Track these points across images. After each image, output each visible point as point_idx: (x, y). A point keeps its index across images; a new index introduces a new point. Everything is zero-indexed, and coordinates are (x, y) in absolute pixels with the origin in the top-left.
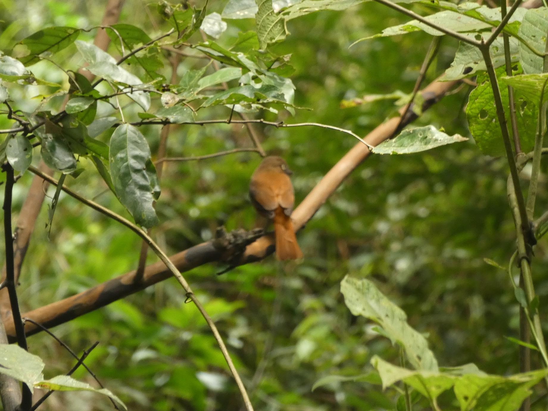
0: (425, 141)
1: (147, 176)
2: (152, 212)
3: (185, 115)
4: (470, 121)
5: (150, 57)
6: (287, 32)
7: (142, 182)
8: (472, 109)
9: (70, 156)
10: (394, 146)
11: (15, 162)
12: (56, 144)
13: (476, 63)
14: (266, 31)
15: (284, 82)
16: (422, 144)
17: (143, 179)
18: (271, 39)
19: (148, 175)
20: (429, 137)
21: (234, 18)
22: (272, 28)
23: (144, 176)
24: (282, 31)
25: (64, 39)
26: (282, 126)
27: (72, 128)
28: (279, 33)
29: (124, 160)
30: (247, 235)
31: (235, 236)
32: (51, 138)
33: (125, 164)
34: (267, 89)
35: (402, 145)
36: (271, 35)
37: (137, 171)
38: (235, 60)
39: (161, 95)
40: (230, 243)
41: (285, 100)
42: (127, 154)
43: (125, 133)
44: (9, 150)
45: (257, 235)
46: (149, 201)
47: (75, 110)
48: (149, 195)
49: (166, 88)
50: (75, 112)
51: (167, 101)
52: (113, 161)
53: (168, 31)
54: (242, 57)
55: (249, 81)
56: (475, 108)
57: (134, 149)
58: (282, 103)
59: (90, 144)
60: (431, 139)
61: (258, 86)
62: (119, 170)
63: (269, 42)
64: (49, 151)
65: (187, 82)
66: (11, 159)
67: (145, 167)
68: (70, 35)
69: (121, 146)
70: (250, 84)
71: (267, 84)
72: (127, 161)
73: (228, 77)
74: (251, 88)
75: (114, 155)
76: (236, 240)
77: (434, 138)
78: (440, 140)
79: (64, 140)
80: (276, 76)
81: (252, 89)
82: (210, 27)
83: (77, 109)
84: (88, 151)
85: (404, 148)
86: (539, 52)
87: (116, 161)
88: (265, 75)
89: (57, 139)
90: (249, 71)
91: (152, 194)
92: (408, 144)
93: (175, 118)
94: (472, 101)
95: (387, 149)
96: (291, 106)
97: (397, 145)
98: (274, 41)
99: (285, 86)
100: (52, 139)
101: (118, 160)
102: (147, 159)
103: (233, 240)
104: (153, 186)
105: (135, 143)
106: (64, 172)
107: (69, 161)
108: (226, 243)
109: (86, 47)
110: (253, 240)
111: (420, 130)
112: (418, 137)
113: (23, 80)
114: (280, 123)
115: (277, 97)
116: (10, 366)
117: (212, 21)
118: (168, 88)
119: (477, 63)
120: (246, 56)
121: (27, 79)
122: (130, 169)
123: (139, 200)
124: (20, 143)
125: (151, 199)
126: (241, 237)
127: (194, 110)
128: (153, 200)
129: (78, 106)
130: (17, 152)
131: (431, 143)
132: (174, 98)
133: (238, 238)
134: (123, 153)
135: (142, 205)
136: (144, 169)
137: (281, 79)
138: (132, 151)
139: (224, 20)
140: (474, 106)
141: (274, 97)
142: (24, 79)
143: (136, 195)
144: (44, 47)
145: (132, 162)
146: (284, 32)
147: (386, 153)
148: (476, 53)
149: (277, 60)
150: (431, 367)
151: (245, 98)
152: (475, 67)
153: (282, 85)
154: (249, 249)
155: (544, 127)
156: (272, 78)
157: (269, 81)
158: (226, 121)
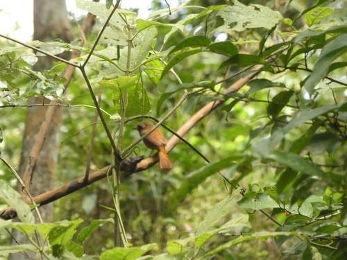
4: (115, 103)
8: (115, 97)
21: (42, 56)
30: (137, 159)
31: (131, 159)
41: (56, 94)
56: (117, 97)
82: (30, 60)
86: (123, 70)
88: (50, 82)
90: (41, 81)
94: (115, 93)
103: (130, 160)
108: (127, 162)
110: (139, 161)
114: (67, 105)
117: (30, 57)
126: (134, 159)
140: (116, 95)
148: (109, 70)
149: (56, 75)
150: (31, 221)
151: (36, 94)
152: (107, 77)
153: (57, 87)
154: (139, 165)
155: (126, 105)
156: (54, 84)
157: (51, 85)
158: (42, 104)
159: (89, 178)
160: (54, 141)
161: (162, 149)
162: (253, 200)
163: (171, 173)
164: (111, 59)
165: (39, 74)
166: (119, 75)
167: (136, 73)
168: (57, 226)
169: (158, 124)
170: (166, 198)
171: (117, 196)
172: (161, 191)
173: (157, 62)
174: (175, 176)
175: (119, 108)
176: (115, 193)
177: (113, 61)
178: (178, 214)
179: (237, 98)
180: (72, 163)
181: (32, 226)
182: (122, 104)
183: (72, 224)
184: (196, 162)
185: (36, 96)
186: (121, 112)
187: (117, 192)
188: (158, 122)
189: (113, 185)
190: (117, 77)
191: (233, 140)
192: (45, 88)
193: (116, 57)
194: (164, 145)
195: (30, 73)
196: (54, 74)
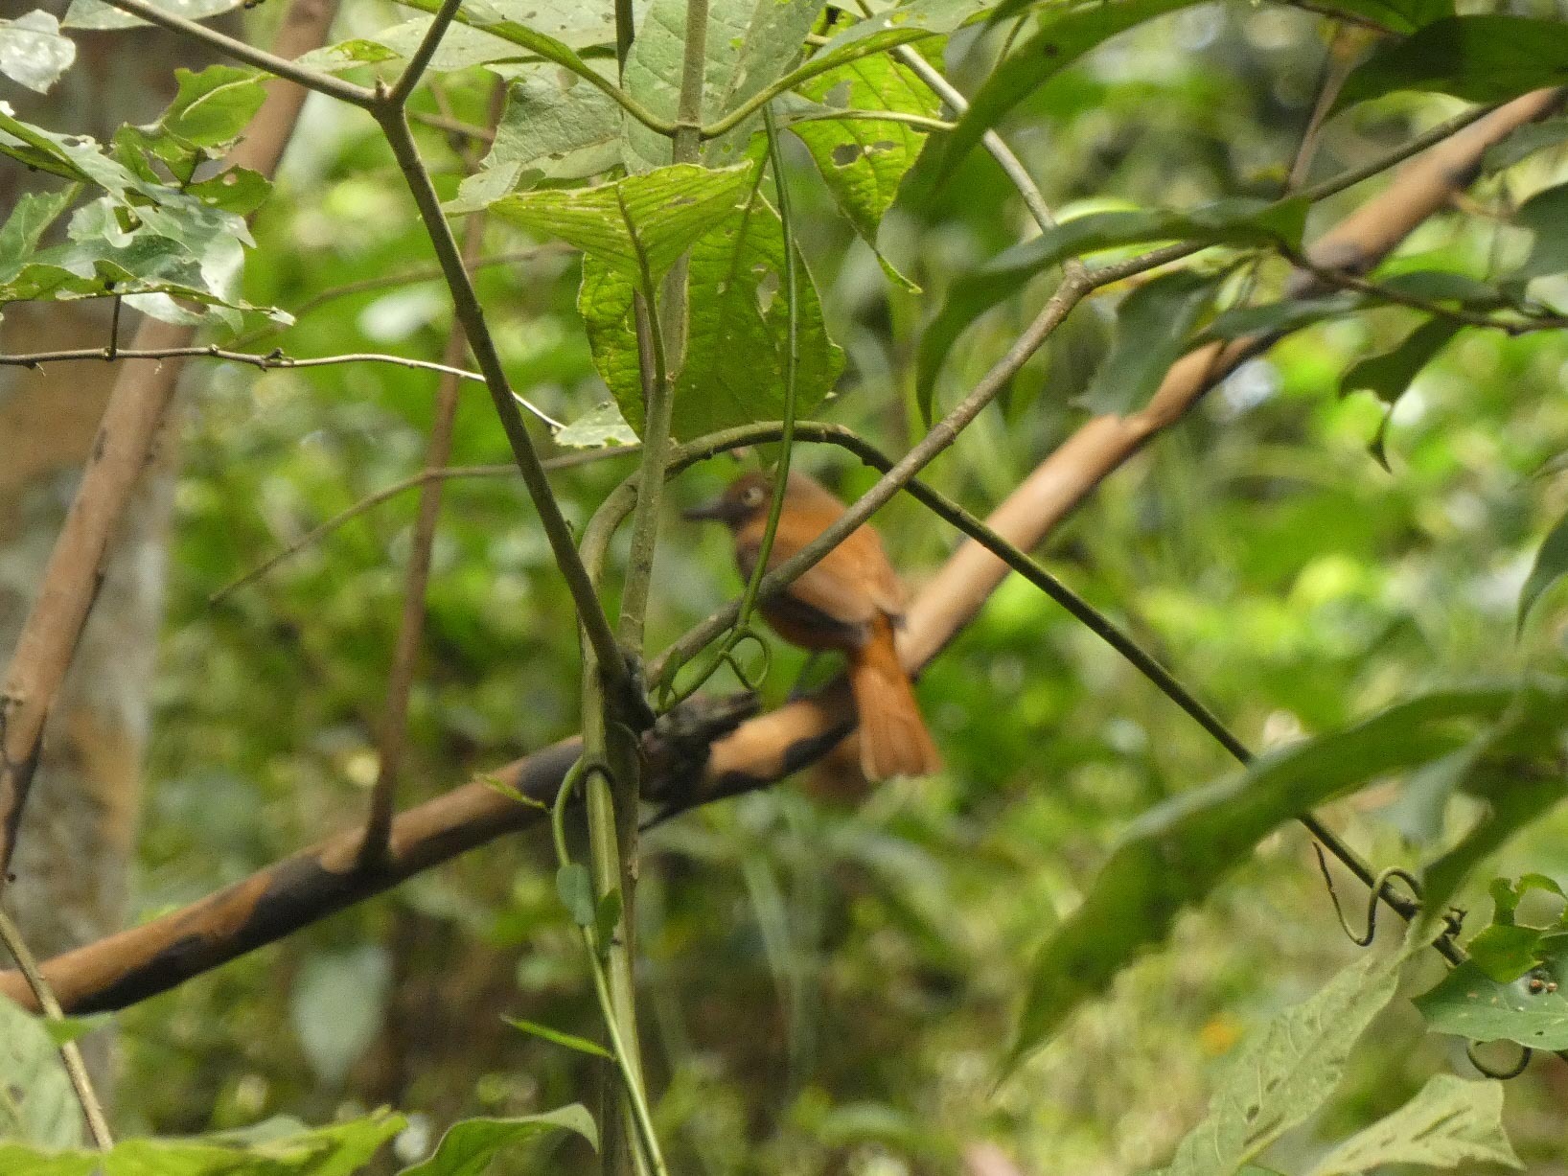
4: (597, 339)
8: (601, 301)
13: (555, 156)
15: (217, 226)
21: (102, 27)
26: (278, 366)
30: (712, 711)
34: (150, 249)
41: (201, 282)
45: (740, 707)
55: (100, 226)
56: (610, 299)
61: (126, 240)
71: (156, 234)
76: (677, 726)
80: (193, 210)
81: (103, 252)
82: (22, 57)
86: (656, 120)
88: (157, 204)
90: (104, 193)
94: (597, 277)
99: (215, 239)
114: (270, 355)
115: (176, 274)
117: (26, 38)
119: (561, 157)
120: (100, 148)
137: (210, 219)
139: (66, 32)
140: (606, 291)
141: (167, 274)
148: (559, 125)
149: (200, 157)
150: (54, 1125)
151: (69, 280)
152: (551, 169)
153: (208, 235)
154: (724, 755)
155: (679, 355)
156: (182, 214)
157: (166, 224)
158: (101, 351)
159: (395, 842)
160: (127, 595)
161: (872, 644)
162: (1521, 986)
163: (880, 807)
164: (575, 45)
165: (87, 153)
166: (629, 157)
167: (744, 145)
168: (230, 1156)
169: (891, 478)
170: (845, 974)
171: (618, 959)
172: (813, 925)
173: (879, 67)
174: (908, 828)
175: (629, 375)
176: (606, 940)
177: (595, 65)
178: (926, 1080)
179: (1452, 306)
180: (228, 743)
181: (67, 1157)
182: (651, 351)
183: (333, 1148)
184: (1044, 734)
185: (64, 295)
186: (638, 405)
187: (618, 931)
188: (885, 467)
189: (593, 888)
190: (617, 169)
191: (1283, 587)
192: (123, 240)
193: (610, 35)
194: (890, 623)
195: (22, 143)
196: (186, 149)
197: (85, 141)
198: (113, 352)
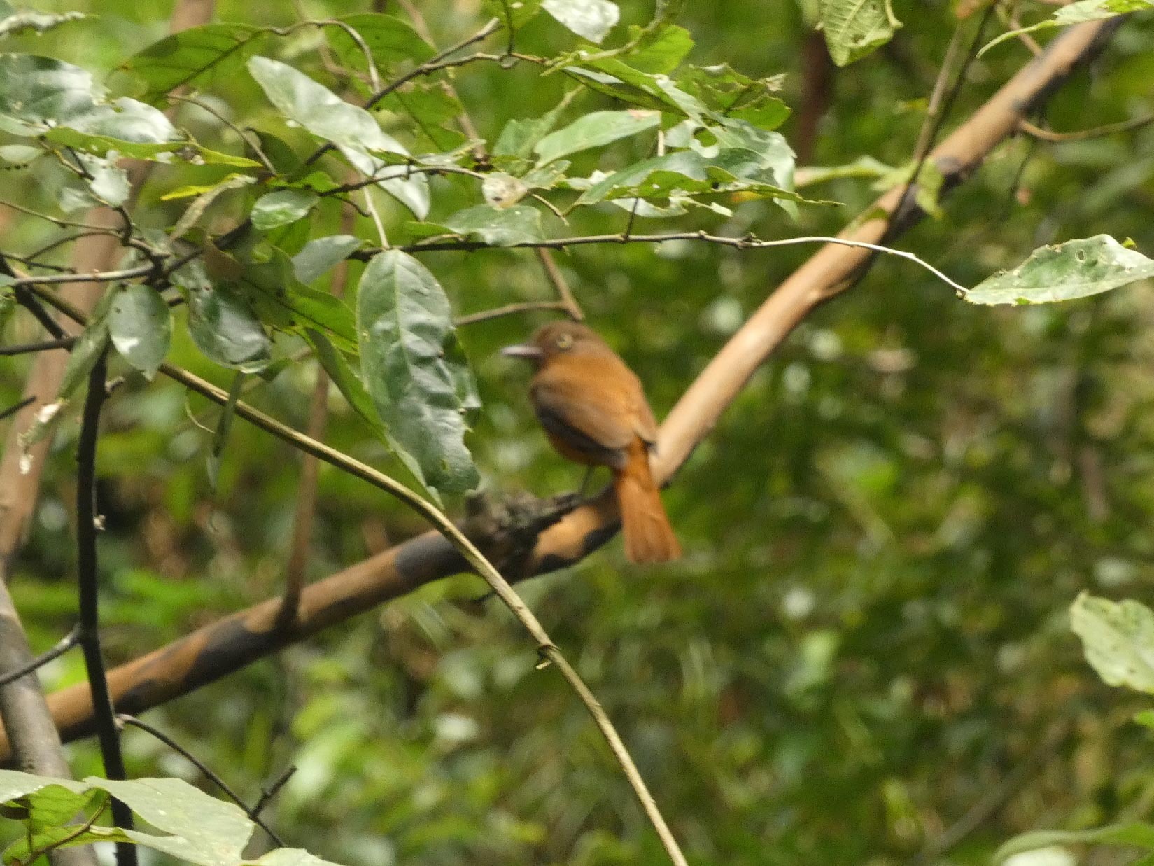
0: (1093, 271)
1: (448, 373)
2: (463, 459)
3: (521, 227)
5: (430, 92)
6: (895, 22)
7: (437, 387)
9: (255, 330)
10: (1018, 287)
11: (132, 349)
12: (221, 303)
14: (844, 20)
15: (768, 141)
16: (1087, 278)
17: (438, 380)
18: (857, 38)
19: (450, 370)
20: (1102, 261)
22: (858, 12)
23: (440, 373)
24: (881, 20)
25: (226, 54)
26: (750, 246)
27: (255, 265)
28: (873, 24)
29: (391, 336)
30: (540, 509)
31: (513, 511)
32: (207, 289)
33: (395, 345)
34: (733, 158)
35: (1036, 284)
36: (857, 30)
37: (423, 361)
38: (652, 91)
39: (482, 179)
40: (501, 528)
41: (775, 183)
42: (397, 323)
43: (391, 273)
44: (114, 320)
45: (565, 506)
46: (454, 432)
47: (276, 222)
48: (454, 418)
49: (483, 163)
50: (274, 226)
51: (497, 194)
52: (368, 340)
53: (480, 29)
54: (666, 85)
55: (687, 142)
57: (413, 309)
58: (770, 191)
59: (301, 301)
60: (1106, 267)
61: (710, 152)
62: (382, 360)
63: (851, 45)
64: (205, 319)
65: (512, 150)
66: (123, 342)
67: (441, 352)
68: (242, 43)
69: (383, 305)
70: (689, 149)
71: (731, 147)
72: (397, 337)
73: (603, 135)
74: (694, 158)
75: (368, 325)
76: (517, 521)
77: (1114, 263)
78: (1130, 269)
79: (238, 293)
80: (747, 129)
81: (697, 161)
82: (581, 16)
83: (281, 217)
84: (295, 317)
85: (1042, 289)
87: (374, 337)
88: (723, 126)
89: (225, 290)
90: (687, 116)
91: (462, 413)
92: (1053, 279)
93: (498, 233)
95: (1002, 292)
96: (790, 197)
97: (1025, 284)
98: (863, 43)
99: (770, 150)
100: (212, 290)
101: (378, 337)
102: (444, 332)
103: (507, 519)
104: (463, 395)
105: (416, 294)
106: (243, 368)
107: (253, 343)
108: (491, 529)
109: (272, 71)
110: (555, 519)
111: (1079, 246)
112: (1076, 263)
113: (170, 154)
114: (744, 239)
115: (757, 176)
116: (172, 829)
117: (582, 2)
118: (489, 163)
120: (674, 83)
121: (179, 150)
122: (407, 357)
123: (432, 431)
124: (140, 303)
125: (460, 425)
126: (526, 512)
127: (559, 213)
128: (465, 428)
129: (281, 212)
130: (135, 325)
131: (1107, 276)
132: (512, 187)
133: (520, 516)
134: (388, 319)
135: (438, 442)
136: (440, 357)
137: (760, 135)
138: (410, 314)
141: (751, 177)
142: (172, 151)
143: (423, 419)
144: (179, 75)
145: (410, 340)
146: (886, 23)
147: (1001, 302)
151: (684, 181)
154: (547, 542)
157: (733, 139)
158: (617, 236)
159: (303, 610)
195: (612, 79)
196: (743, 84)
197: (660, 79)
198: (626, 237)
